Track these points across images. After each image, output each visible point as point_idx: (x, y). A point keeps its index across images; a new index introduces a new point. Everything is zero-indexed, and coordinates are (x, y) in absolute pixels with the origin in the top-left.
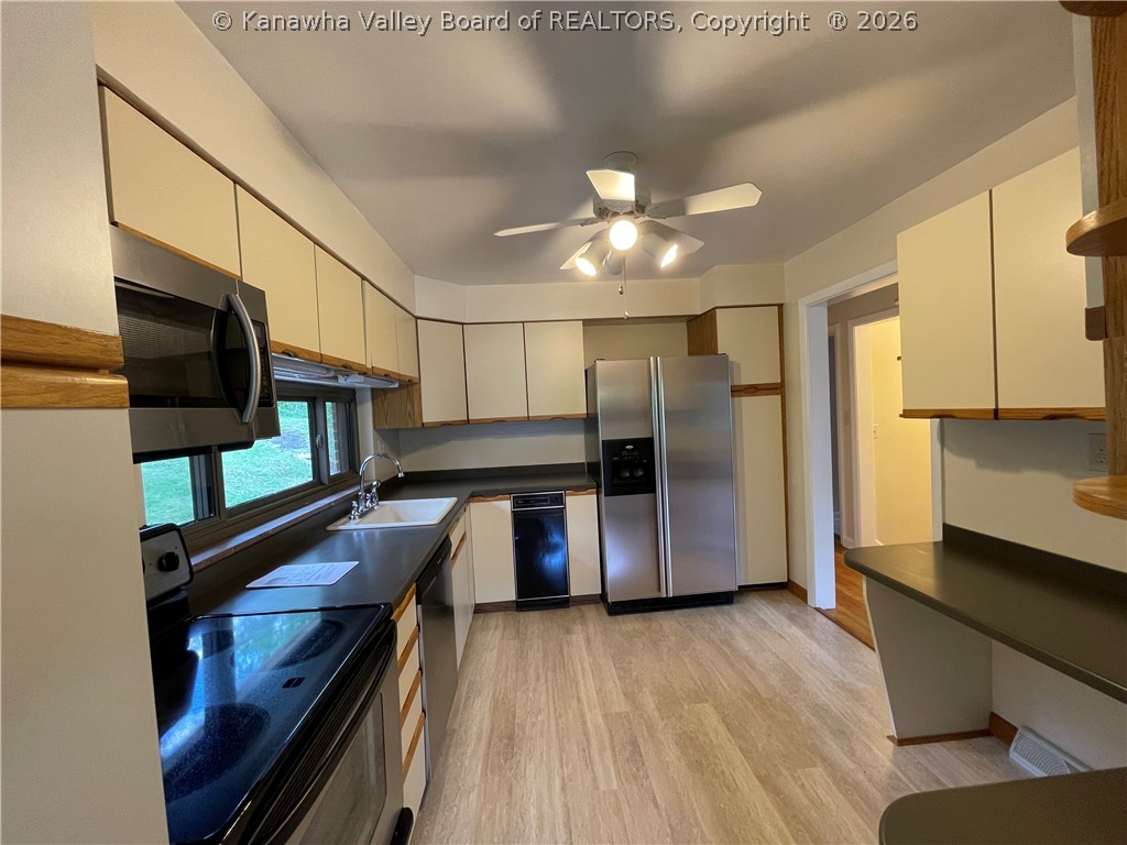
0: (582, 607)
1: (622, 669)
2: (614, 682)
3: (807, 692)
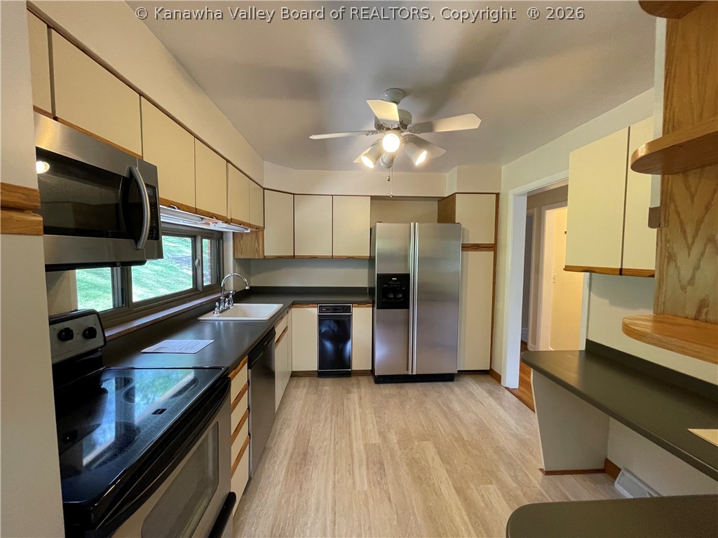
0: (359, 377)
1: (380, 417)
2: (373, 425)
3: (493, 438)
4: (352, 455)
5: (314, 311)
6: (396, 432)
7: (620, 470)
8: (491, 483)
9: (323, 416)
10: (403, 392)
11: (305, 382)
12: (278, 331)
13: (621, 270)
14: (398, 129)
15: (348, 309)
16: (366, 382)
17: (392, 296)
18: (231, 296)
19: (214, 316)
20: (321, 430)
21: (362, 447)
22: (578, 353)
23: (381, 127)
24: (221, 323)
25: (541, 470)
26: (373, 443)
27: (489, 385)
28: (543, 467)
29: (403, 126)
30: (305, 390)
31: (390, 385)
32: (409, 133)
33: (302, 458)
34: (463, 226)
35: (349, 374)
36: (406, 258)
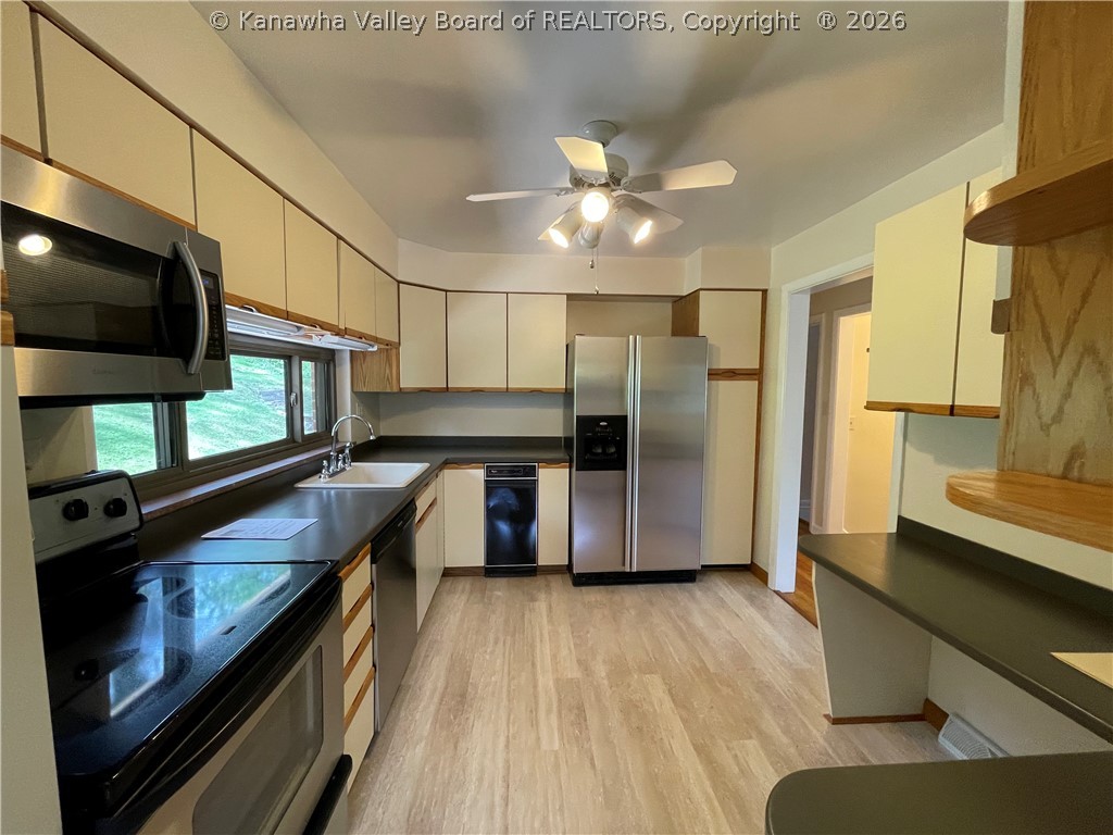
0: (549, 576)
1: (579, 637)
2: (570, 649)
3: (754, 669)
4: (536, 697)
5: (478, 475)
6: (604, 661)
7: (946, 716)
8: (751, 738)
9: (491, 637)
10: (617, 598)
11: (464, 584)
12: (422, 504)
13: (952, 407)
14: (606, 185)
15: (532, 471)
16: (559, 584)
17: (600, 451)
18: (347, 451)
19: (320, 482)
20: (488, 657)
21: (551, 683)
22: (885, 538)
23: (580, 182)
24: (333, 492)
25: (826, 716)
26: (569, 676)
27: (748, 587)
28: (829, 711)
29: (612, 181)
30: (464, 598)
31: (596, 588)
32: (624, 192)
33: (459, 700)
34: (709, 342)
35: (533, 572)
36: (620, 392)
